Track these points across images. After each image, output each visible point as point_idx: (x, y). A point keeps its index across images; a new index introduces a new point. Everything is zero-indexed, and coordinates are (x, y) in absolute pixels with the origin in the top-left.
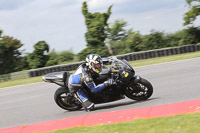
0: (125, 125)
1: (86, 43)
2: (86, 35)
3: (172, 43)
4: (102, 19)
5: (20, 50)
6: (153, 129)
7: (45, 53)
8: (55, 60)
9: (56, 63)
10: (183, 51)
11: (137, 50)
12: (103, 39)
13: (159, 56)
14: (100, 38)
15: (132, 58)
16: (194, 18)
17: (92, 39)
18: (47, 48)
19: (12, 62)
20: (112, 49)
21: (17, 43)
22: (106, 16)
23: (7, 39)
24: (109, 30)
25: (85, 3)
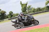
0: (32, 30)
1: (22, 11)
2: (22, 9)
3: (43, 10)
4: (25, 5)
5: (6, 14)
6: (39, 31)
7: (12, 14)
8: (14, 16)
9: (15, 16)
10: (46, 12)
11: (34, 12)
12: (26, 10)
13: (40, 13)
14: (25, 10)
15: (33, 14)
16: (48, 4)
17: (23, 10)
18: (12, 13)
19: (4, 17)
20: (28, 12)
21: (5, 12)
22: (26, 4)
23: (2, 11)
24: (27, 8)
25: (21, 2)
